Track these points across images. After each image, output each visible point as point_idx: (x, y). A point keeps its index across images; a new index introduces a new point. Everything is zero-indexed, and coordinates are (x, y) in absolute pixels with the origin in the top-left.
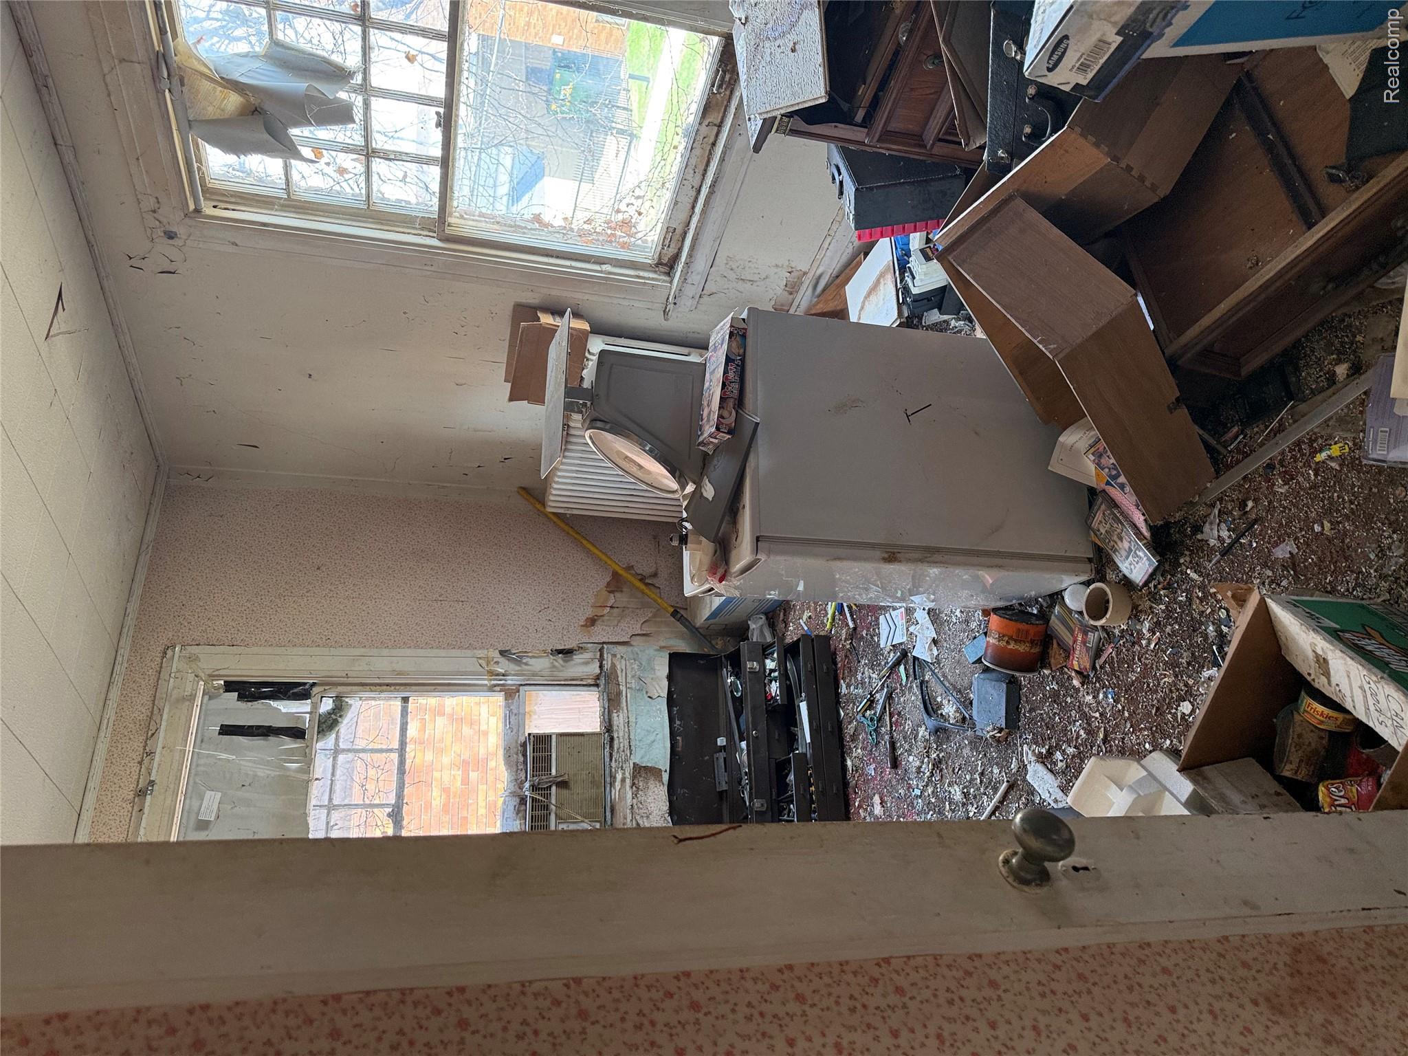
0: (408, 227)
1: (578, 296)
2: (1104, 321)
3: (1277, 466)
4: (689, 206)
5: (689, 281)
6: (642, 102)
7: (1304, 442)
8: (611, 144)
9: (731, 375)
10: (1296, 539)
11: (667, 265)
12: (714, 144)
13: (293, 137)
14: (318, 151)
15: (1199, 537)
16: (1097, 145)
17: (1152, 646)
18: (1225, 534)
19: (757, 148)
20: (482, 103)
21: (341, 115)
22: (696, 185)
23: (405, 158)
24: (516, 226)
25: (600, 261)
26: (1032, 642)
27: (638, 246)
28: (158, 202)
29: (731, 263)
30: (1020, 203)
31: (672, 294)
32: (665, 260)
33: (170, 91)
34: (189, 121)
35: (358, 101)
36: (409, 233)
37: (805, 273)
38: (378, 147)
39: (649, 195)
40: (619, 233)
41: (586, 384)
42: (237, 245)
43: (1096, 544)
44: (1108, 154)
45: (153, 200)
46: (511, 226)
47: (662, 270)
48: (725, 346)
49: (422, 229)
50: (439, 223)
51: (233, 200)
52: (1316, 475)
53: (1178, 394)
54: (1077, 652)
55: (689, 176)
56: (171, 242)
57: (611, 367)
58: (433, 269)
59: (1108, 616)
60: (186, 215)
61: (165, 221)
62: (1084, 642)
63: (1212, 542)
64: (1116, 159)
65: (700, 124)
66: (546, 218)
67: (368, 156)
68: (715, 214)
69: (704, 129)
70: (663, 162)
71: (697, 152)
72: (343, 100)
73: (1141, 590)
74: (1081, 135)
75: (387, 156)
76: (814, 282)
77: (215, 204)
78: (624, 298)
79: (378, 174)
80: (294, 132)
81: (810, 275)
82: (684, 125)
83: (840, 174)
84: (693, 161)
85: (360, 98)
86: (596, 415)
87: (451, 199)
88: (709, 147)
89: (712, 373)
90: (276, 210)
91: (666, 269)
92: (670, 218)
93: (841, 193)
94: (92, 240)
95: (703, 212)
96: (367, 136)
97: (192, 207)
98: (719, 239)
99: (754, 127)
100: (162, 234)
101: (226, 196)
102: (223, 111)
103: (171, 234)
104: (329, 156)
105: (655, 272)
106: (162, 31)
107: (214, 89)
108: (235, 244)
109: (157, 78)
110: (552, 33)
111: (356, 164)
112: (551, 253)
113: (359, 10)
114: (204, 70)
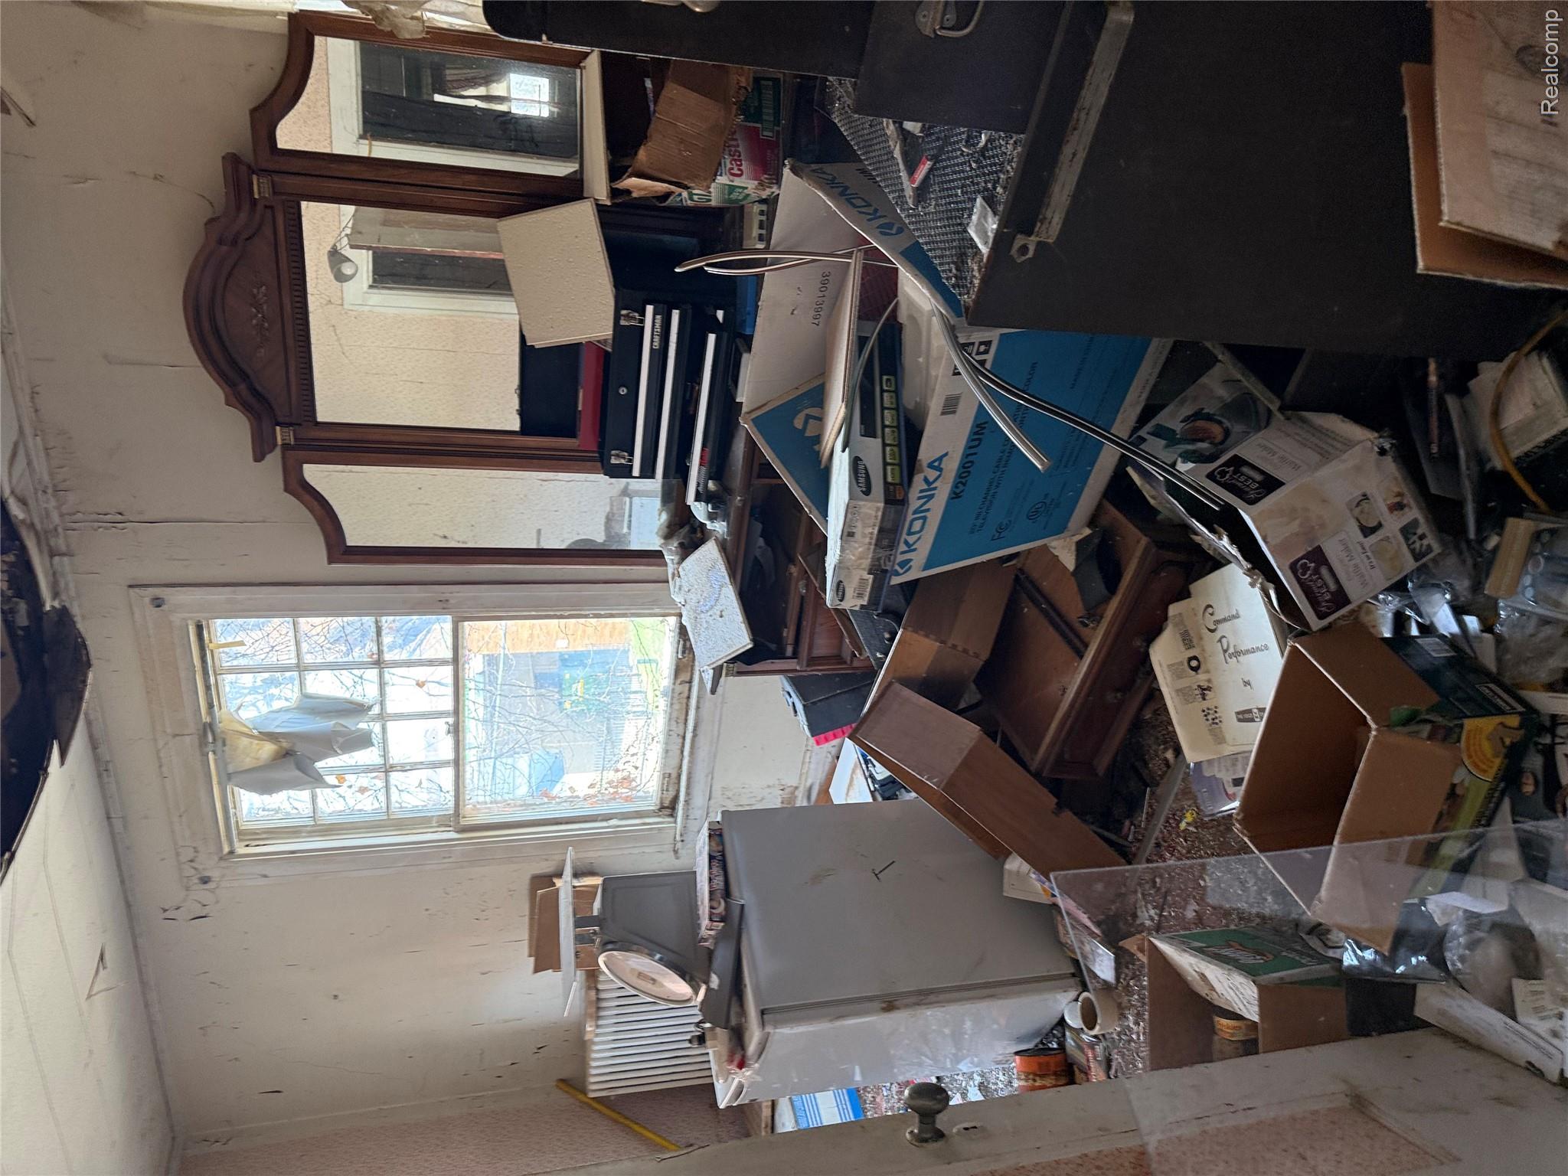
0: (426, 828)
1: (591, 854)
2: (966, 753)
3: (1162, 843)
4: (679, 751)
5: (691, 817)
7: (1169, 818)
9: (715, 870)
10: (1194, 897)
11: (669, 808)
12: (688, 698)
13: (320, 770)
14: (340, 776)
15: (1138, 922)
16: (927, 636)
17: (1141, 1038)
18: (1152, 912)
19: (713, 691)
20: (492, 716)
21: (363, 741)
22: (682, 733)
23: (420, 767)
24: (525, 805)
25: (607, 817)
26: (1055, 1074)
27: (640, 797)
28: (196, 852)
29: (727, 793)
30: (897, 686)
31: (678, 832)
32: (667, 803)
33: (213, 753)
34: (228, 774)
35: (377, 728)
36: (427, 833)
37: (796, 788)
38: (395, 762)
39: (643, 751)
40: (621, 791)
41: (595, 913)
42: (267, 877)
43: (1071, 957)
44: (936, 641)
45: (191, 851)
46: (521, 806)
47: (666, 813)
48: (707, 848)
49: (441, 826)
50: (455, 819)
51: (264, 836)
52: (1186, 841)
53: (1056, 800)
54: (1093, 1070)
55: (674, 727)
56: (205, 886)
58: (450, 860)
59: (1099, 1021)
60: (221, 858)
61: (200, 867)
62: (1095, 1058)
63: (1148, 923)
64: (942, 642)
65: (674, 684)
67: (386, 772)
68: (702, 754)
69: (678, 688)
71: (676, 707)
72: (363, 729)
73: (1116, 988)
74: (913, 631)
75: (404, 768)
76: (806, 794)
77: (247, 843)
78: (634, 847)
79: (396, 785)
80: (318, 765)
81: (801, 789)
82: (662, 689)
83: (791, 697)
84: (675, 715)
85: (378, 725)
86: (607, 938)
87: (464, 793)
88: (685, 701)
89: (701, 875)
90: (304, 837)
91: (669, 812)
92: (664, 765)
93: (796, 712)
94: (131, 900)
95: (692, 753)
96: (385, 756)
97: (226, 849)
98: (711, 773)
99: (708, 676)
100: (197, 881)
101: (258, 834)
102: (258, 759)
103: (206, 879)
104: (351, 778)
105: (659, 816)
106: (211, 706)
107: (251, 743)
108: (265, 876)
109: (203, 743)
110: (556, 640)
111: (377, 781)
112: (559, 821)
113: (375, 656)
114: (245, 730)
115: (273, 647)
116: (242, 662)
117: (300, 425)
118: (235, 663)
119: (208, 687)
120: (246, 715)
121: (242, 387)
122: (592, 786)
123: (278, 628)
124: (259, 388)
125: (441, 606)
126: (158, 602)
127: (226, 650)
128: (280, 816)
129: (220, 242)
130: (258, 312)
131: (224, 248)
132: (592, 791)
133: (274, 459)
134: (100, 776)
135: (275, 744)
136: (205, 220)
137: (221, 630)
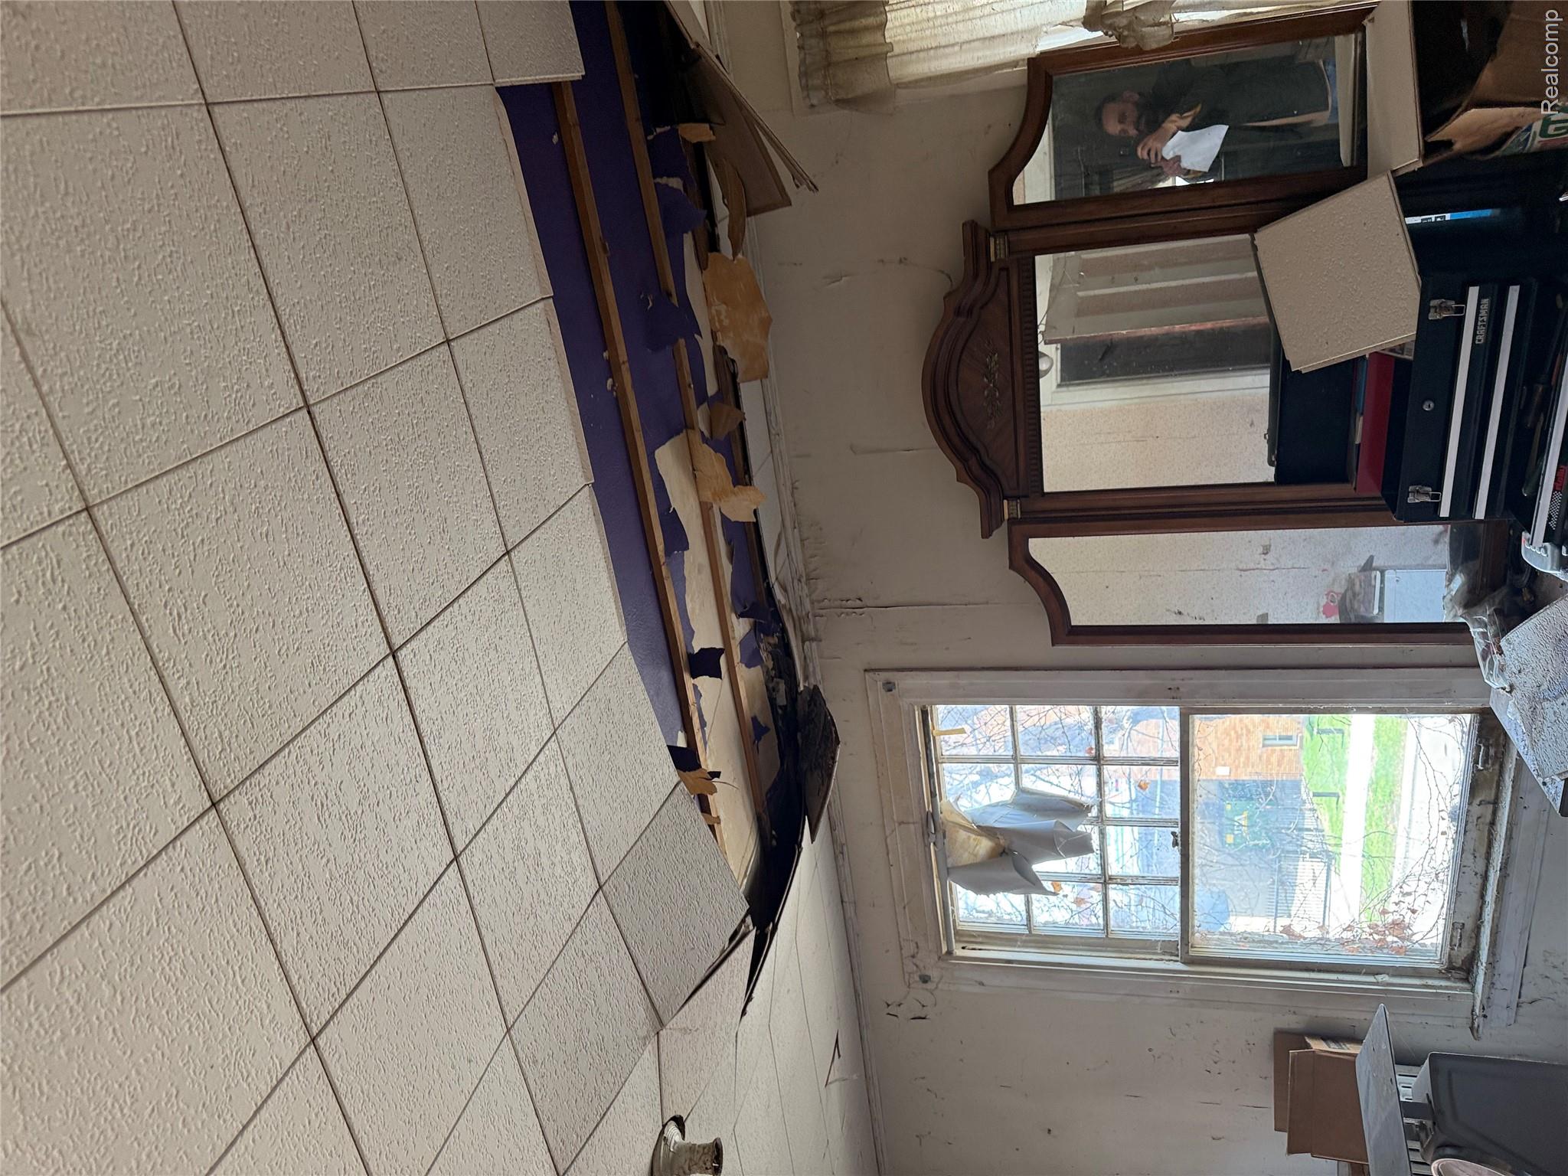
0: (1149, 953)
1: (1352, 1015)
4: (1477, 896)
5: (1498, 986)
6: (1334, 819)
8: (1306, 870)
11: (1462, 968)
12: (1493, 824)
13: (1037, 873)
14: (1056, 883)
21: (1080, 846)
22: (1482, 873)
23: (1142, 882)
24: (1264, 941)
25: (1374, 971)
27: (1417, 950)
28: (918, 947)
29: (1550, 960)
31: (1478, 1004)
32: (1458, 963)
33: (934, 844)
34: (948, 869)
35: (1095, 832)
36: (1150, 959)
38: (1113, 874)
39: (1421, 891)
40: (1390, 939)
42: (983, 985)
45: (913, 945)
46: (1260, 941)
47: (1458, 976)
49: (1165, 953)
50: (1183, 946)
51: (980, 940)
55: (1469, 860)
56: (924, 985)
57: (1450, 1074)
58: (1180, 995)
60: (939, 958)
61: (921, 965)
65: (1470, 804)
66: (1297, 929)
67: (1105, 884)
68: (1514, 902)
69: (1477, 810)
70: (1431, 852)
71: (1473, 834)
72: (1081, 832)
75: (1123, 881)
77: (964, 945)
78: (1413, 1014)
79: (1114, 901)
80: (1036, 867)
84: (1470, 845)
85: (1096, 829)
87: (1193, 919)
88: (1488, 827)
90: (1019, 947)
91: (1462, 975)
92: (1454, 913)
94: (859, 988)
95: (1497, 901)
96: (1103, 865)
97: (945, 949)
98: (1527, 930)
99: (1554, 790)
100: (918, 979)
101: (974, 936)
102: (975, 856)
103: (926, 978)
104: (1066, 888)
105: (1448, 979)
106: (933, 795)
107: (969, 838)
108: (982, 984)
109: (926, 834)
110: (1216, 766)
111: (1093, 893)
112: (1310, 966)
113: (1093, 752)
114: (964, 823)
115: (990, 737)
116: (964, 751)
117: (1026, 496)
118: (954, 752)
119: (930, 775)
120: (965, 806)
121: (973, 462)
122: (1349, 928)
123: (994, 715)
124: (988, 462)
125: (1169, 695)
126: (889, 687)
127: (946, 737)
128: (993, 919)
129: (958, 312)
130: (990, 382)
131: (961, 320)
132: (1347, 935)
133: (1001, 534)
134: (836, 858)
135: (990, 840)
136: (944, 294)
137: (943, 714)
